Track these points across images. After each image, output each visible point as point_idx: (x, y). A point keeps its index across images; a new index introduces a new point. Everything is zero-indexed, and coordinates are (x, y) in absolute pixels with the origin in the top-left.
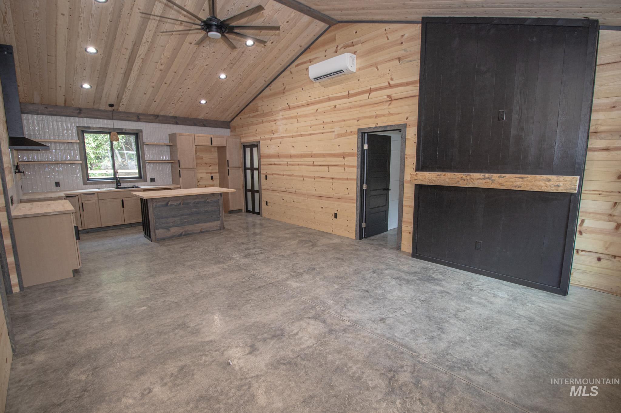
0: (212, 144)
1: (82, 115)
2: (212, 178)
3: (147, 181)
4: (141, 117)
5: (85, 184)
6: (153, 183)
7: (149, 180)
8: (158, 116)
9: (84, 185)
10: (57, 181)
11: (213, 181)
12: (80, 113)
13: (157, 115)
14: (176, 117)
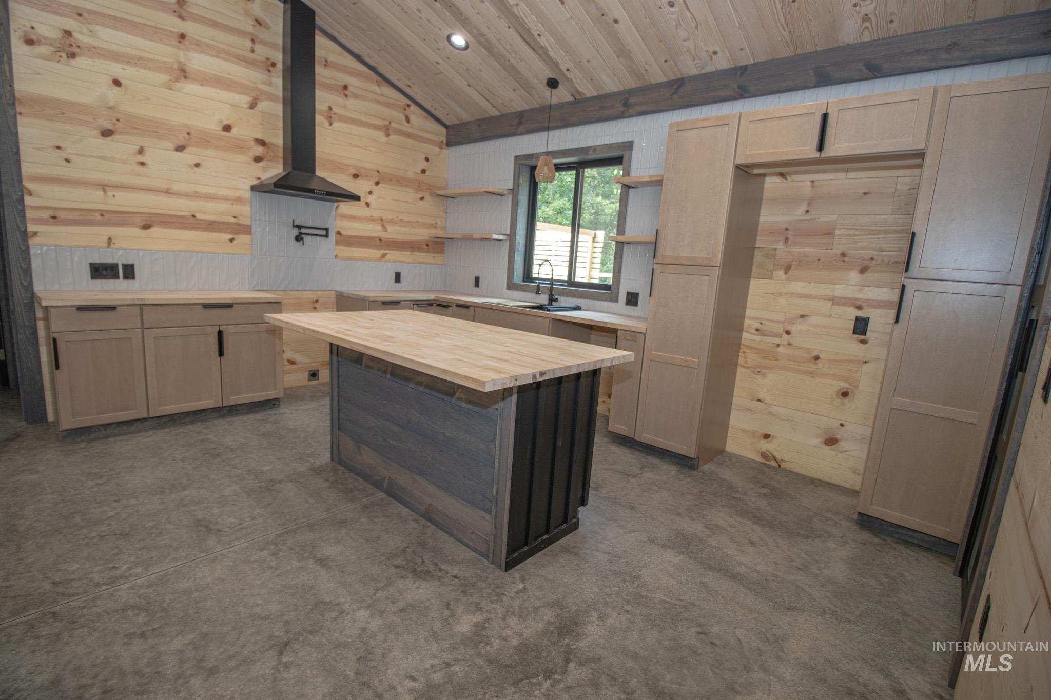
0: (820, 148)
1: (522, 128)
2: (861, 326)
3: (616, 301)
4: (632, 100)
5: (511, 286)
6: (631, 310)
7: (622, 297)
8: (679, 83)
9: (507, 289)
10: (477, 276)
11: (864, 342)
12: (520, 123)
13: (678, 80)
14: (743, 69)
